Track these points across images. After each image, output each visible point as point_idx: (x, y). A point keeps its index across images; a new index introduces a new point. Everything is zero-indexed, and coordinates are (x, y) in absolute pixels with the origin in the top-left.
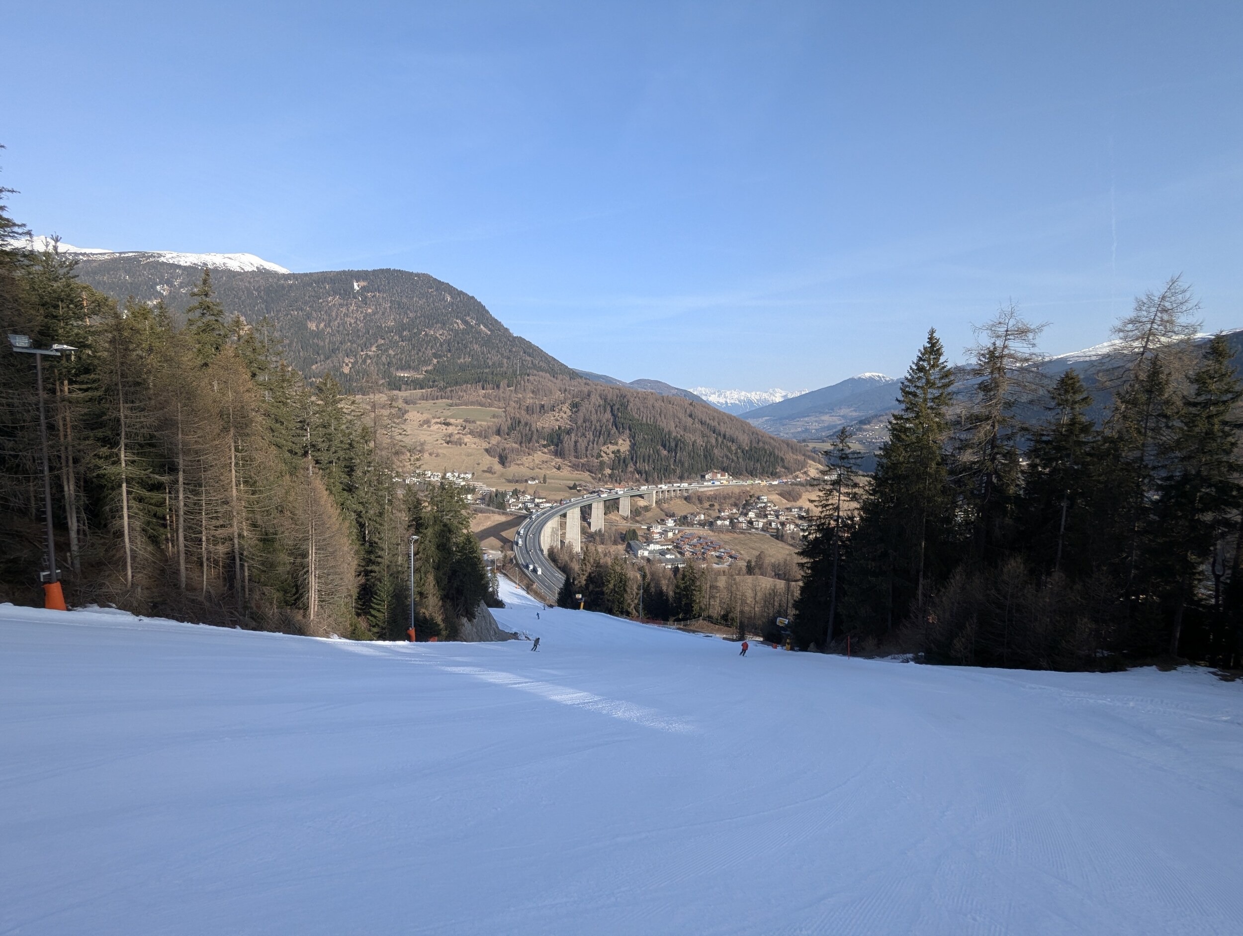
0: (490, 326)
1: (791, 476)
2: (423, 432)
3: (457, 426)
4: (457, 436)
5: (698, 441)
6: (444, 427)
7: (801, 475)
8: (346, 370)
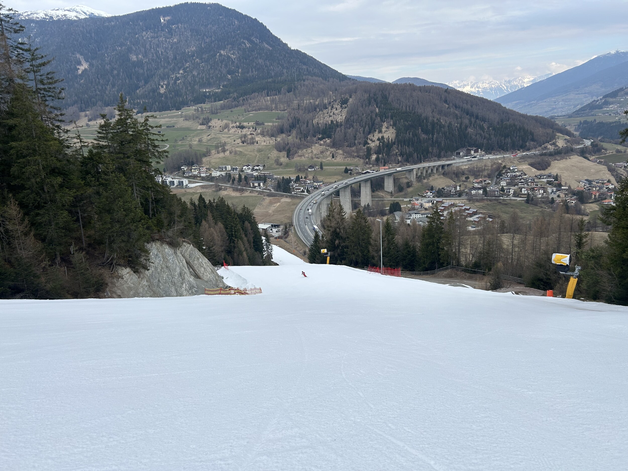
0: (271, 43)
1: (540, 148)
2: (223, 135)
3: (249, 128)
4: (250, 137)
5: (453, 123)
6: (239, 130)
7: (549, 146)
8: (162, 91)
